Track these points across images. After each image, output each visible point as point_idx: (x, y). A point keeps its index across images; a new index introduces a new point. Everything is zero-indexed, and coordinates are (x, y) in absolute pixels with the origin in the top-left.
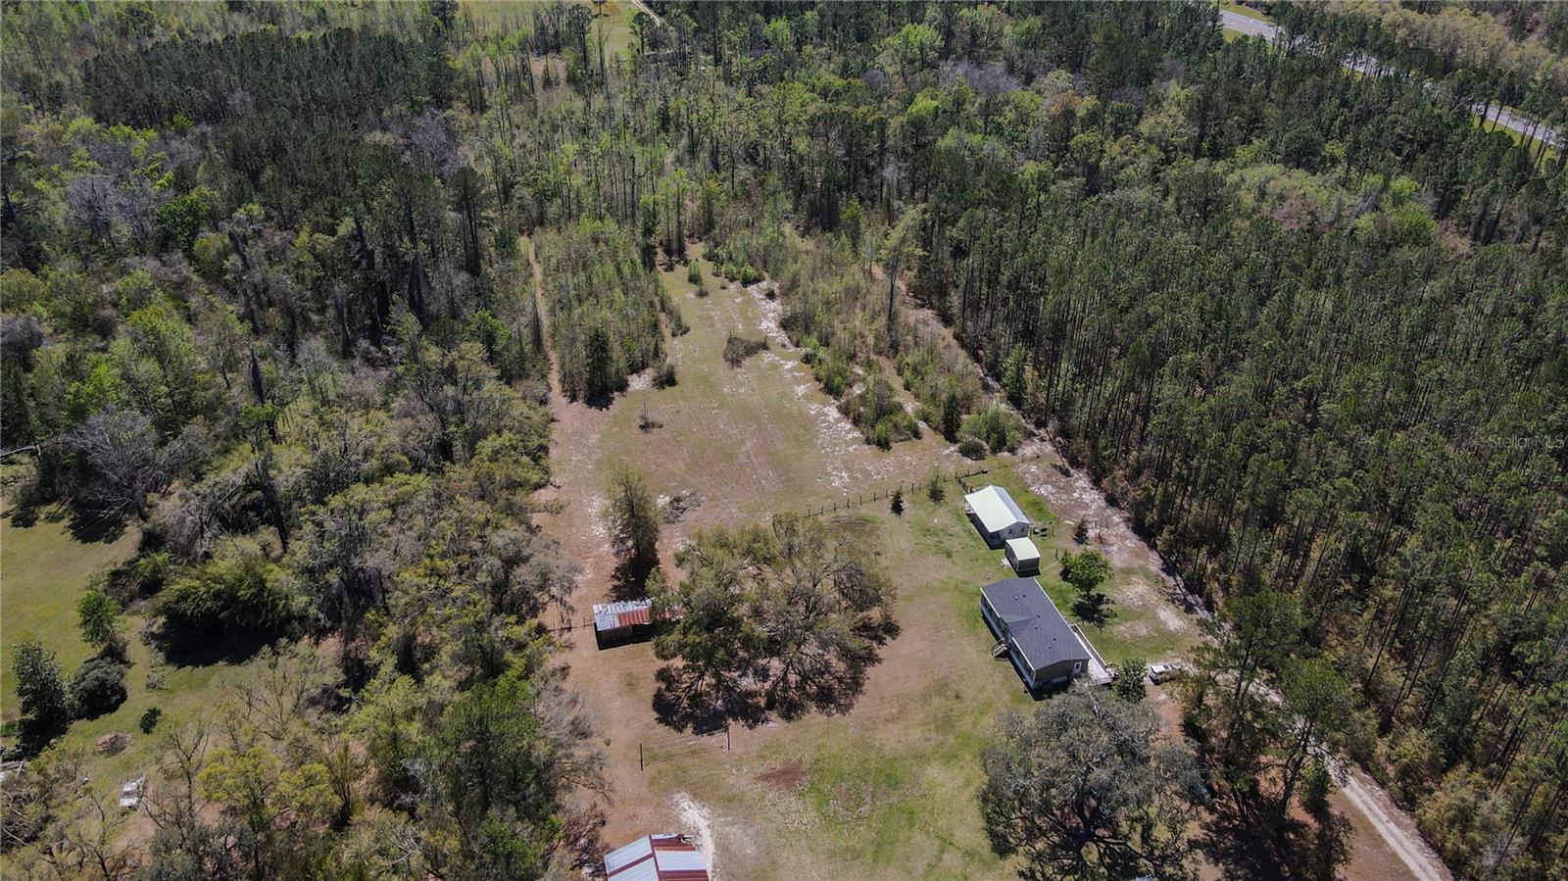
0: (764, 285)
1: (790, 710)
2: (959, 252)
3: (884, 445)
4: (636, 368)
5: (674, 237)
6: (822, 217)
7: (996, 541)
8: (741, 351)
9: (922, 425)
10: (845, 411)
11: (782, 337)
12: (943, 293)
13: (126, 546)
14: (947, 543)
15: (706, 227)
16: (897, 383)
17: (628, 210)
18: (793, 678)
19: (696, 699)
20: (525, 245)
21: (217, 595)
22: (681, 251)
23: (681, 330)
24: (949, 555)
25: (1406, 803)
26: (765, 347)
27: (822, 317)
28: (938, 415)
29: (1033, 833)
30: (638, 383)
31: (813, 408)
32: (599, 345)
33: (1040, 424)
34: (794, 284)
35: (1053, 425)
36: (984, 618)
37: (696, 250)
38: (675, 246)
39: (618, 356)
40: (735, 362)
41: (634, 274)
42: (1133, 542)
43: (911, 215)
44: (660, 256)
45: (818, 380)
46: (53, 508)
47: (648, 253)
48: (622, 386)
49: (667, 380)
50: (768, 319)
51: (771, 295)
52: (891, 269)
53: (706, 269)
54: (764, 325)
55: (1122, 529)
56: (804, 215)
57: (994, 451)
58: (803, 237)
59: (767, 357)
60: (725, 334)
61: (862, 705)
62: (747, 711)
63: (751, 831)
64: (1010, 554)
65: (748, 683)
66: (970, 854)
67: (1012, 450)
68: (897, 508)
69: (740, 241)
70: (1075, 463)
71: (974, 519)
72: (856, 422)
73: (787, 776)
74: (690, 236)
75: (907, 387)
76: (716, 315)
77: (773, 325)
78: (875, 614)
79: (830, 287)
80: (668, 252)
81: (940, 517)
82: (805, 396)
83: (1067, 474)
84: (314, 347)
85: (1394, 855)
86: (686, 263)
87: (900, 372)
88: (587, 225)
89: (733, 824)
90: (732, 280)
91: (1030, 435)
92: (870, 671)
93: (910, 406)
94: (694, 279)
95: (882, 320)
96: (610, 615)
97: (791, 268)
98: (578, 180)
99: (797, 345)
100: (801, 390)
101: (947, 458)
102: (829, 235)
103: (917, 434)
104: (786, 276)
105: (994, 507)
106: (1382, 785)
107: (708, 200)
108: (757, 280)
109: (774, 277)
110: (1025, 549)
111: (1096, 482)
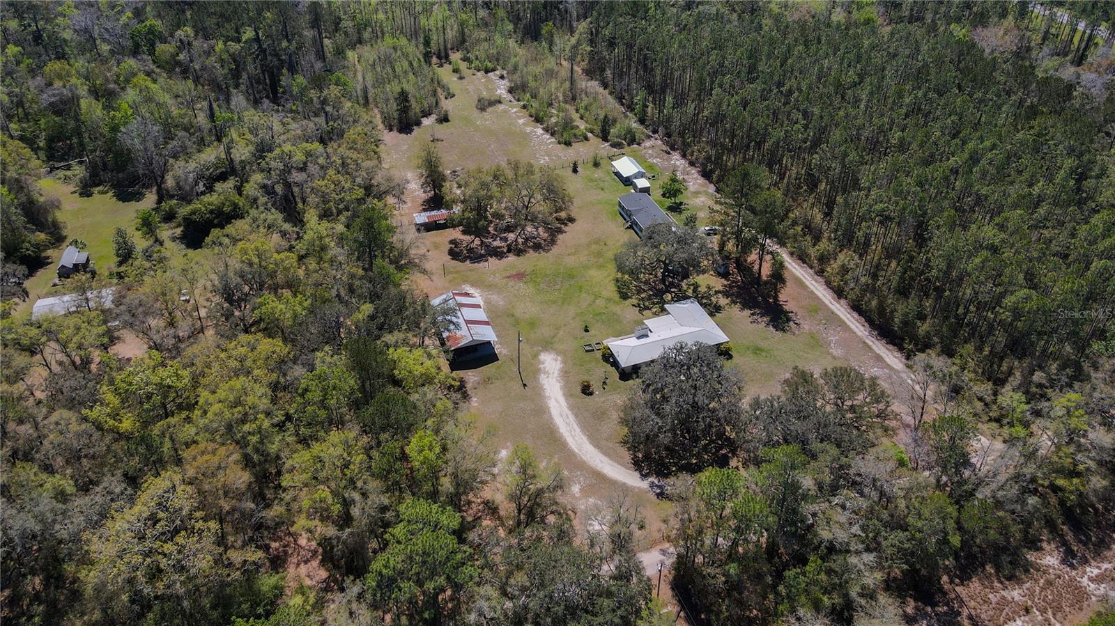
0: (498, 72)
1: (519, 253)
2: (612, 44)
3: (568, 144)
4: (426, 114)
5: (442, 48)
6: (531, 33)
7: (627, 182)
8: (485, 105)
9: (590, 135)
10: (546, 130)
11: (510, 97)
12: (603, 70)
13: (150, 199)
14: (602, 185)
15: (462, 42)
16: (576, 116)
17: (414, 34)
18: (520, 240)
19: (471, 250)
20: (351, 55)
21: (211, 212)
22: (447, 57)
23: (450, 95)
24: (602, 189)
25: (820, 272)
26: (500, 102)
27: (532, 84)
28: (598, 129)
29: (639, 291)
30: (426, 122)
31: (528, 130)
32: (403, 97)
33: (655, 132)
34: (516, 68)
35: (661, 130)
36: (620, 214)
37: (456, 57)
38: (443, 54)
39: (415, 107)
40: (483, 109)
41: (420, 66)
42: (701, 180)
43: (582, 27)
44: (434, 60)
45: (531, 116)
46: (101, 188)
47: (427, 56)
48: (418, 124)
49: (444, 119)
50: (501, 88)
51: (502, 77)
52: (572, 59)
53: (463, 66)
54: (499, 92)
55: (696, 175)
56: (520, 35)
57: (629, 145)
58: (522, 42)
59: (501, 107)
60: (476, 98)
61: (555, 250)
62: (498, 254)
63: (501, 297)
64: (635, 187)
65: (497, 243)
66: (609, 300)
67: (639, 144)
68: (575, 171)
69: (481, 51)
70: (673, 148)
71: (618, 174)
72: (552, 135)
73: (520, 276)
74: (452, 49)
75: (581, 118)
76: (471, 88)
77: (504, 92)
78: (563, 215)
79: (536, 69)
80: (439, 57)
81: (598, 174)
82: (524, 124)
83: (669, 153)
84: (238, 100)
85: (812, 292)
86: (450, 63)
87: (577, 111)
88: (389, 40)
89: (492, 294)
90: (479, 70)
91: (649, 137)
92: (560, 236)
93: (582, 126)
94: (456, 71)
95: (567, 84)
96: (422, 218)
97: (513, 60)
98: (381, 16)
99: (518, 100)
100: (521, 121)
101: (604, 148)
102: (535, 43)
103: (586, 139)
104: (510, 67)
105: (626, 166)
106: (811, 267)
107: (462, 24)
108: (493, 70)
109: (503, 68)
110: (642, 183)
111: (684, 156)
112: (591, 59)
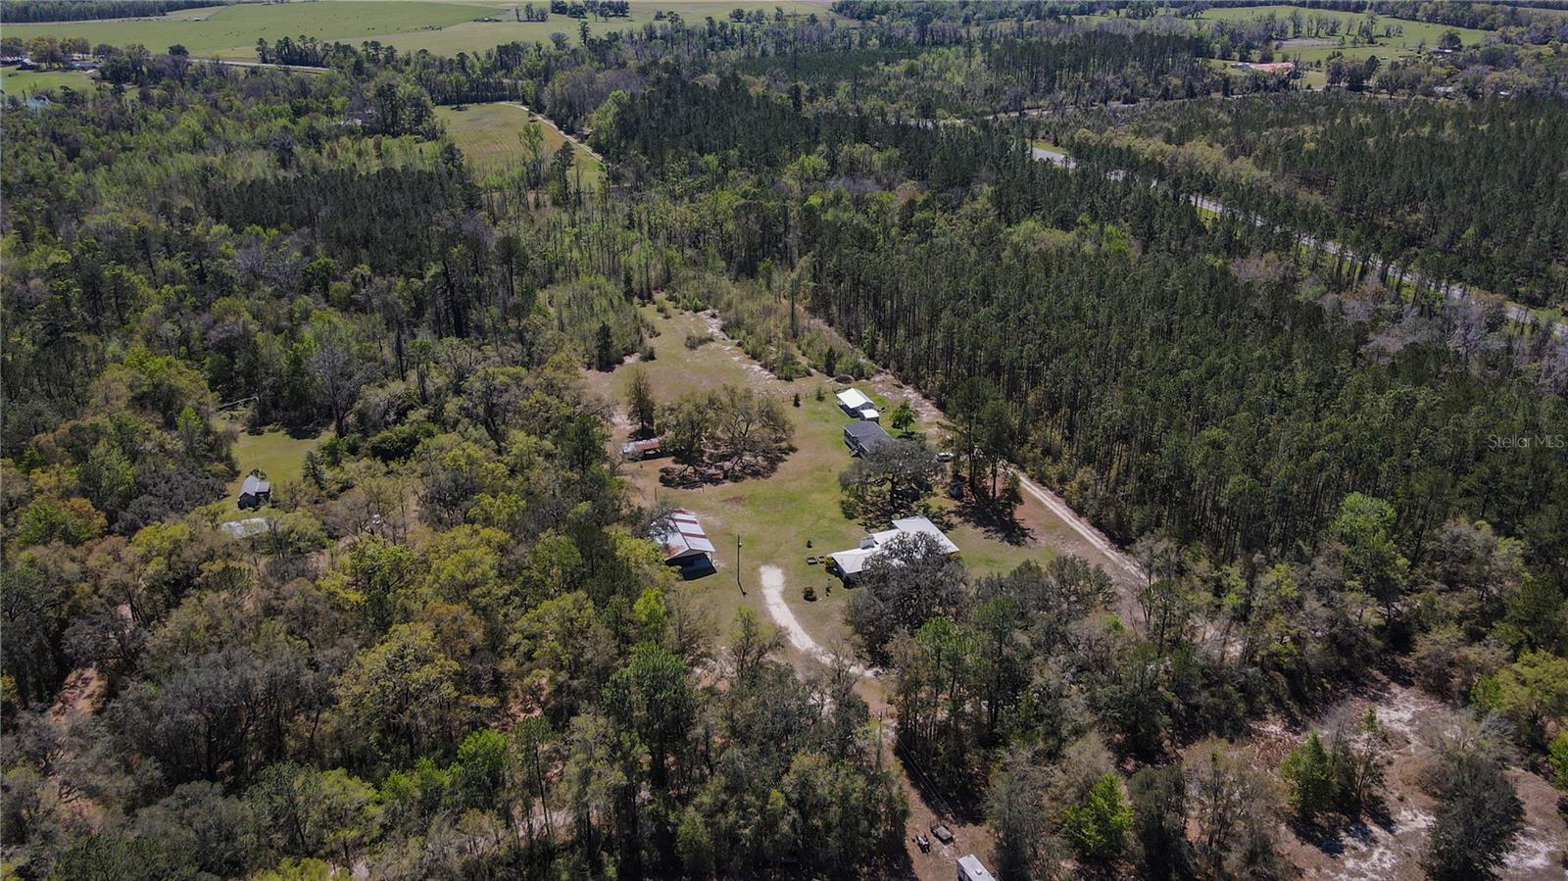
0: (708, 311)
1: (736, 479)
2: (838, 278)
3: (789, 379)
4: (630, 353)
5: (644, 286)
6: (746, 270)
7: (854, 413)
8: (693, 343)
9: (813, 371)
10: (764, 366)
11: (723, 335)
12: (827, 306)
13: (328, 436)
14: (826, 417)
15: (666, 281)
16: (798, 353)
17: (613, 272)
18: (737, 468)
19: (684, 478)
20: (542, 296)
21: (403, 440)
22: (650, 297)
23: (655, 334)
24: (827, 421)
25: (1060, 494)
26: (711, 340)
27: (748, 321)
28: (822, 365)
29: (866, 512)
30: (628, 360)
31: (744, 366)
32: (605, 332)
33: (886, 367)
34: (729, 305)
35: (892, 363)
36: (846, 442)
37: (660, 296)
38: (645, 295)
39: (617, 344)
40: (692, 347)
41: (620, 304)
42: (936, 412)
43: (803, 262)
44: (636, 300)
45: (747, 353)
46: (271, 427)
47: (629, 294)
48: (621, 362)
49: (650, 357)
50: (713, 327)
51: (714, 316)
52: (793, 296)
53: (669, 305)
54: (710, 330)
55: (931, 407)
56: (734, 273)
57: (857, 380)
58: (736, 280)
59: (713, 345)
60: (685, 336)
61: (775, 476)
62: (713, 480)
63: (718, 517)
64: (863, 418)
65: (712, 471)
66: (832, 520)
67: (868, 379)
68: (797, 404)
69: (691, 289)
70: (906, 382)
71: (845, 407)
72: (771, 371)
73: (738, 500)
74: (656, 289)
75: (804, 355)
76: (678, 327)
77: (716, 330)
78: (784, 445)
79: (753, 306)
80: (641, 297)
81: (821, 407)
82: (739, 361)
83: (901, 387)
84: (424, 336)
85: (1051, 511)
86: (654, 303)
87: (799, 348)
88: (585, 279)
89: (708, 514)
90: (687, 310)
91: (879, 372)
92: (780, 464)
93: (804, 362)
94: (661, 310)
95: (788, 321)
96: (630, 447)
97: (726, 298)
98: (576, 254)
99: (733, 338)
100: (736, 359)
101: (829, 383)
102: (751, 280)
103: (809, 374)
104: (722, 305)
105: (852, 397)
106: (1052, 490)
107: (669, 262)
108: (704, 309)
109: (715, 307)
110: (869, 414)
111: (917, 388)
112: (815, 295)
